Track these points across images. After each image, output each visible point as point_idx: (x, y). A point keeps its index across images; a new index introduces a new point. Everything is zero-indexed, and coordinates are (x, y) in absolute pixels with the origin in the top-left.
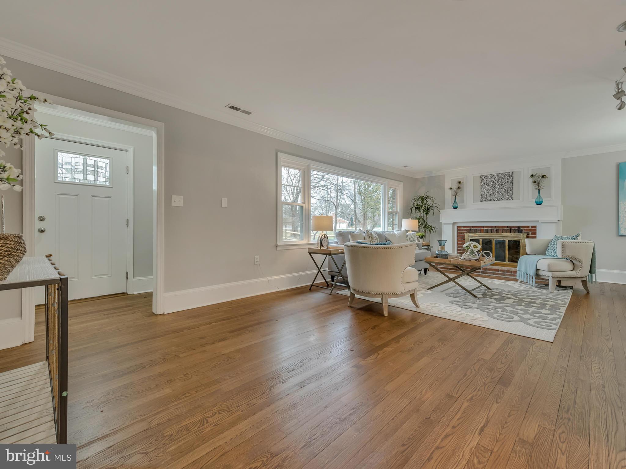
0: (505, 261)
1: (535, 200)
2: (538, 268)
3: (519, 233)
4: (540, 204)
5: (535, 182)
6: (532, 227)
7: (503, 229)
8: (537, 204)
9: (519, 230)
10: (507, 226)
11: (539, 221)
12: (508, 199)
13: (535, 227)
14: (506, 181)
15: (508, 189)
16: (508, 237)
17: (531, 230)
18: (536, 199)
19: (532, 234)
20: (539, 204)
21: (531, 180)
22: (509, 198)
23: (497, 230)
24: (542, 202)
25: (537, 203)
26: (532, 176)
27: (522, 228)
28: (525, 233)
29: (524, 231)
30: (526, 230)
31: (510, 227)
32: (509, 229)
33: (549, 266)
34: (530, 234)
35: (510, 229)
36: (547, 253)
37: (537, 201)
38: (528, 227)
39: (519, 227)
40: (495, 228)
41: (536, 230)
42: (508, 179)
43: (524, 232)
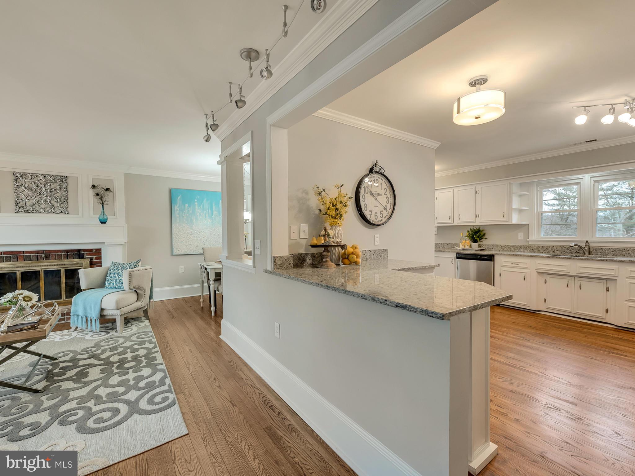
0: (61, 299)
1: (98, 216)
2: (102, 308)
3: (79, 258)
4: (105, 223)
5: (97, 195)
6: (96, 250)
7: (56, 254)
8: (102, 223)
9: (79, 254)
10: (63, 250)
11: (104, 243)
12: (62, 212)
13: (100, 250)
14: (58, 187)
15: (60, 199)
16: (64, 265)
17: (94, 254)
18: (100, 215)
19: (96, 258)
20: (103, 222)
21: (92, 192)
22: (64, 212)
23: (48, 255)
24: (107, 219)
25: (101, 221)
26: (94, 186)
27: (83, 252)
28: (88, 258)
29: (86, 255)
30: (88, 254)
31: (67, 251)
32: (65, 254)
33: (117, 302)
34: (94, 258)
35: (68, 254)
36: (107, 285)
37: (101, 218)
38: (91, 250)
39: (79, 251)
40: (44, 253)
41: (100, 254)
42: (60, 185)
43: (86, 257)
